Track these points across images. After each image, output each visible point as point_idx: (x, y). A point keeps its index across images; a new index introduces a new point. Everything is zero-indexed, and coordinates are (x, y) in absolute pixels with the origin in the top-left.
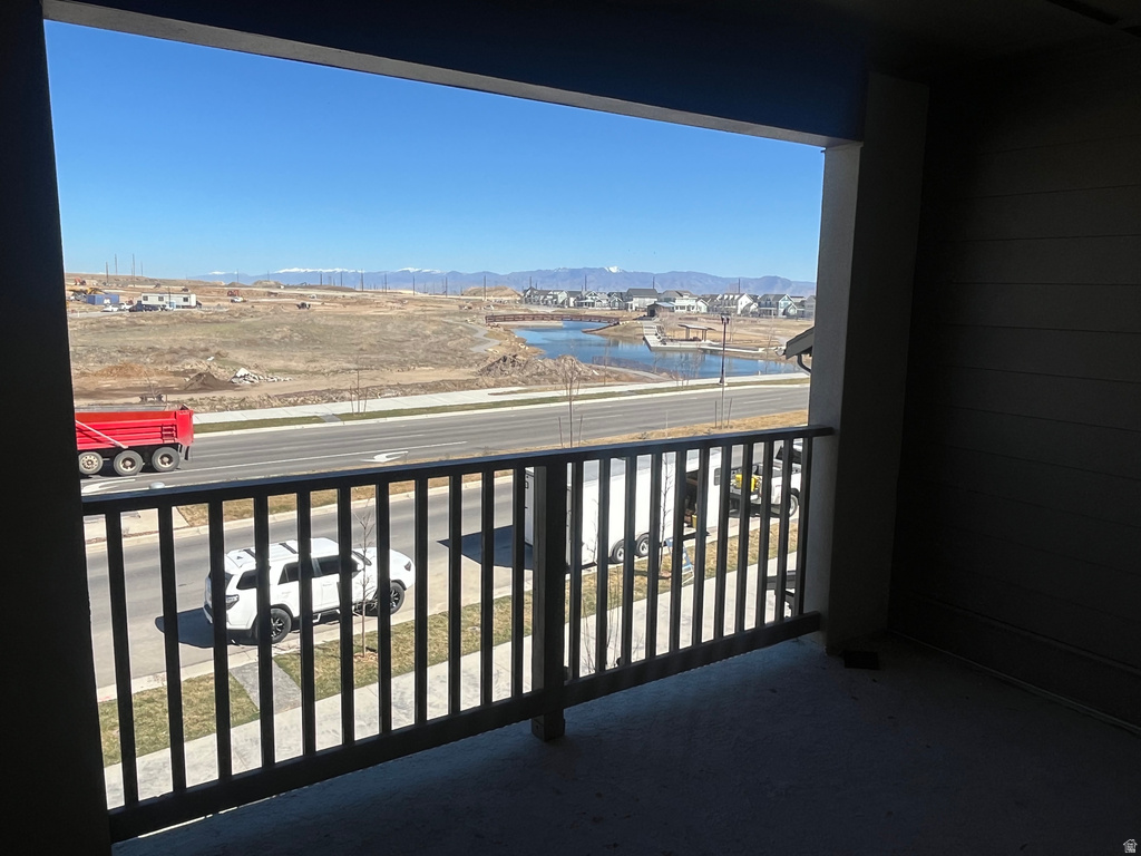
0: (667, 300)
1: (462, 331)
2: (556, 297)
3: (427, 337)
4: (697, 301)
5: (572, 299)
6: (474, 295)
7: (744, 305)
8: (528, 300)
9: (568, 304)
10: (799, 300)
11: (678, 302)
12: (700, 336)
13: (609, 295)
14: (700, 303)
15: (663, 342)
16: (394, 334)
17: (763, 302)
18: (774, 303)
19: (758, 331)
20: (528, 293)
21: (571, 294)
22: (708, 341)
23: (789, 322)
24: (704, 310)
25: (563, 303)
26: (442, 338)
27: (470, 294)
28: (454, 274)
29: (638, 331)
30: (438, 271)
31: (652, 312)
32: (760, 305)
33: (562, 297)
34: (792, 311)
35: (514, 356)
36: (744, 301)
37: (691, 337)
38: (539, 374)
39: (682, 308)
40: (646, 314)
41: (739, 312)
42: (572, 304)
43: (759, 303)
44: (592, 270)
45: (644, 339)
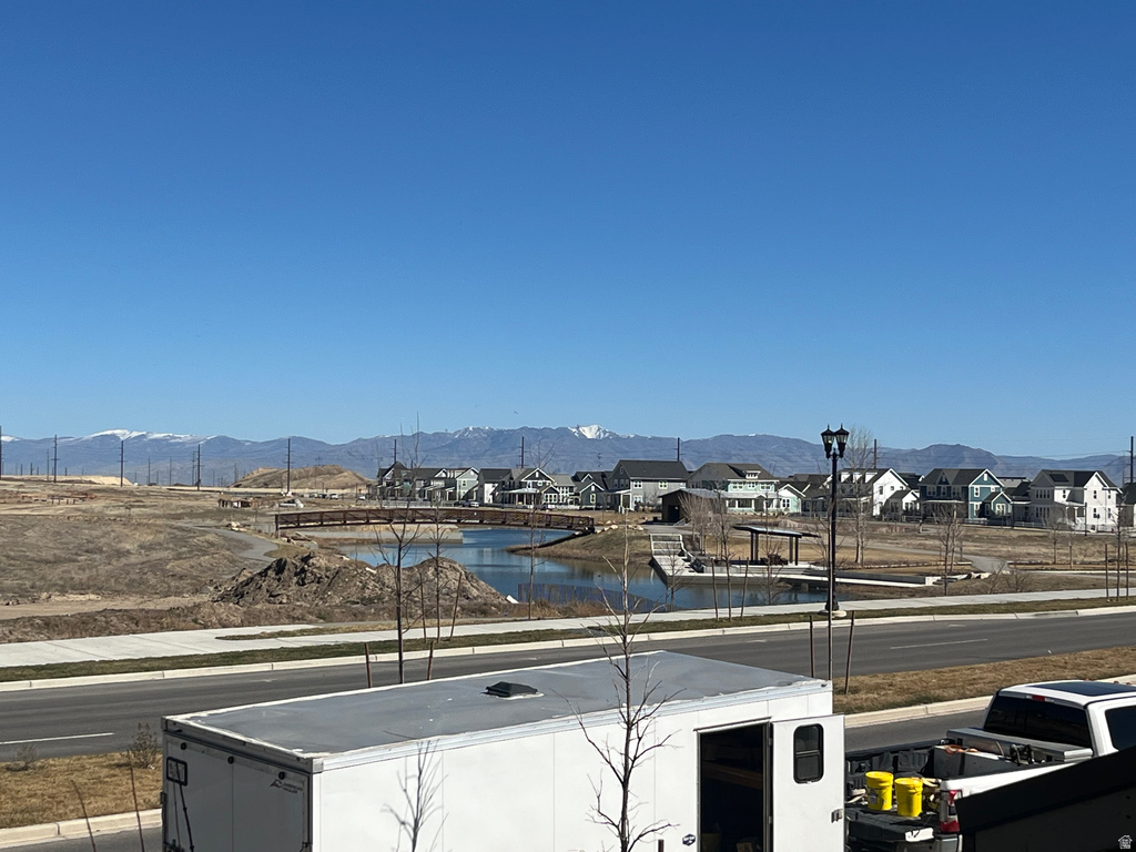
0: (709, 485)
1: (212, 544)
2: (451, 483)
3: (120, 554)
4: (778, 487)
5: (489, 488)
6: (266, 485)
7: (888, 493)
8: (388, 492)
9: (480, 499)
10: (1016, 484)
11: (735, 491)
12: (785, 555)
13: (575, 479)
14: (785, 493)
15: (697, 566)
16: (39, 548)
17: (931, 488)
18: (958, 488)
19: (925, 547)
20: (388, 477)
21: (486, 475)
22: (802, 565)
23: (994, 531)
24: (795, 506)
25: (468, 496)
26: (155, 555)
27: (255, 482)
28: (223, 443)
29: (641, 546)
30: (184, 437)
31: (671, 510)
32: (925, 495)
33: (467, 482)
34: (999, 508)
35: (305, 560)
36: (889, 485)
37: (762, 555)
38: (368, 602)
39: (744, 503)
40: (659, 516)
41: (876, 512)
42: (488, 498)
43: (923, 491)
44: (543, 434)
45: (653, 564)
